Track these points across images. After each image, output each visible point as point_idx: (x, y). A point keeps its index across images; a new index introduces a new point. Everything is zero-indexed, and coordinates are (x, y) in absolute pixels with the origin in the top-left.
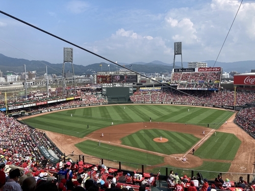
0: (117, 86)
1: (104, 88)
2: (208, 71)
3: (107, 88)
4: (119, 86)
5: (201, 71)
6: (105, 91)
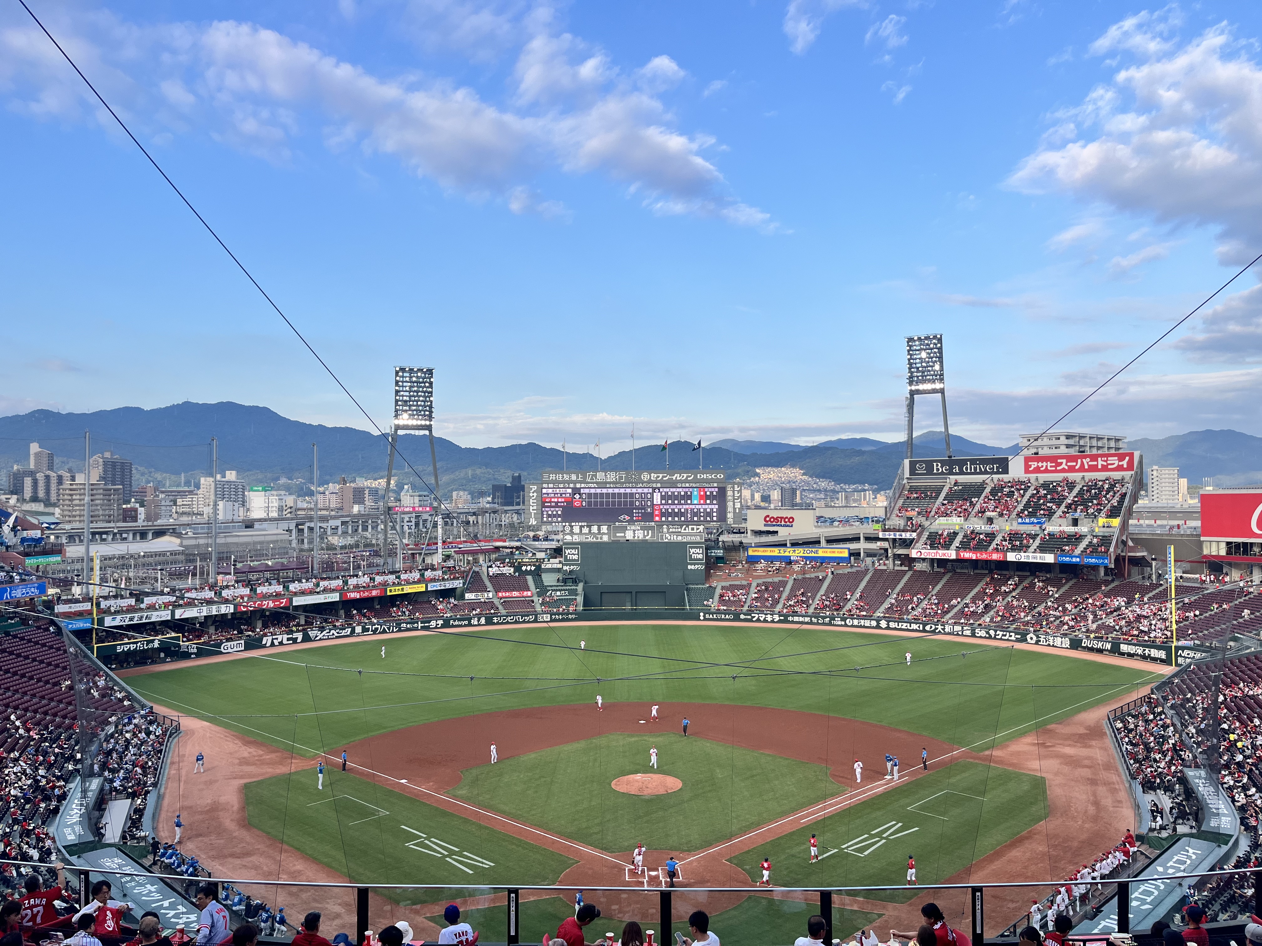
3: (585, 547)
4: (641, 537)
5: (1037, 470)
6: (575, 560)
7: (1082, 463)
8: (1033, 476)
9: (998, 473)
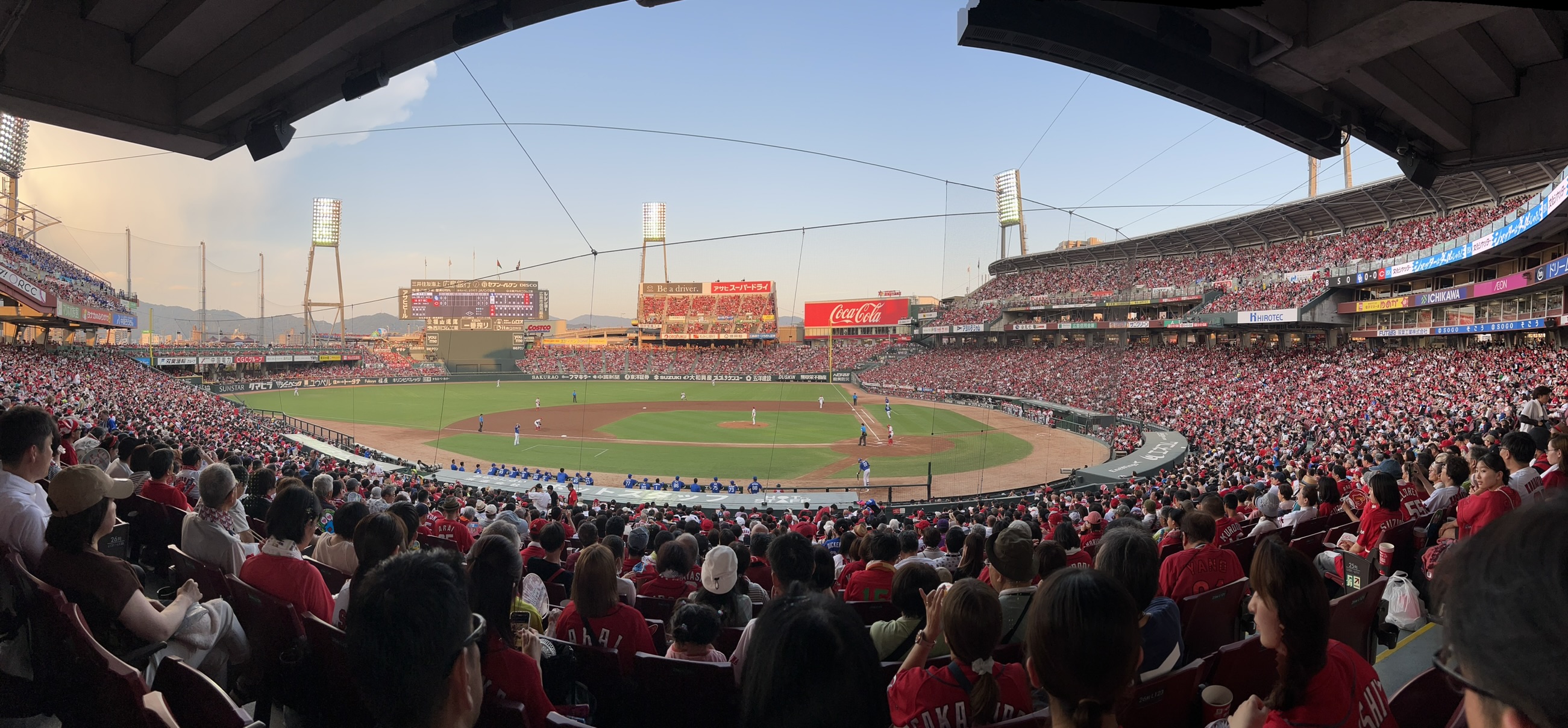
0: (473, 326)
1: (432, 333)
2: (737, 291)
3: (442, 334)
4: (481, 327)
5: (719, 291)
6: (435, 344)
7: (743, 287)
8: (716, 295)
9: (696, 292)
